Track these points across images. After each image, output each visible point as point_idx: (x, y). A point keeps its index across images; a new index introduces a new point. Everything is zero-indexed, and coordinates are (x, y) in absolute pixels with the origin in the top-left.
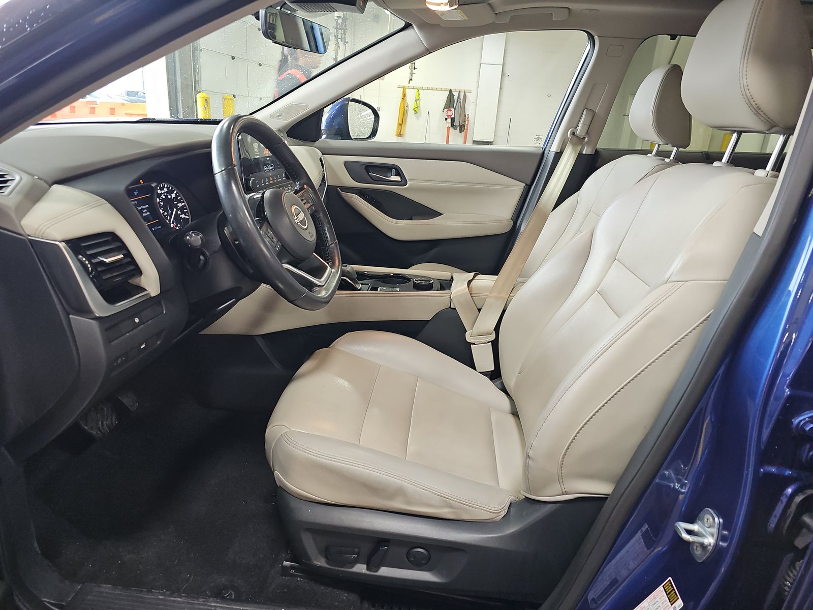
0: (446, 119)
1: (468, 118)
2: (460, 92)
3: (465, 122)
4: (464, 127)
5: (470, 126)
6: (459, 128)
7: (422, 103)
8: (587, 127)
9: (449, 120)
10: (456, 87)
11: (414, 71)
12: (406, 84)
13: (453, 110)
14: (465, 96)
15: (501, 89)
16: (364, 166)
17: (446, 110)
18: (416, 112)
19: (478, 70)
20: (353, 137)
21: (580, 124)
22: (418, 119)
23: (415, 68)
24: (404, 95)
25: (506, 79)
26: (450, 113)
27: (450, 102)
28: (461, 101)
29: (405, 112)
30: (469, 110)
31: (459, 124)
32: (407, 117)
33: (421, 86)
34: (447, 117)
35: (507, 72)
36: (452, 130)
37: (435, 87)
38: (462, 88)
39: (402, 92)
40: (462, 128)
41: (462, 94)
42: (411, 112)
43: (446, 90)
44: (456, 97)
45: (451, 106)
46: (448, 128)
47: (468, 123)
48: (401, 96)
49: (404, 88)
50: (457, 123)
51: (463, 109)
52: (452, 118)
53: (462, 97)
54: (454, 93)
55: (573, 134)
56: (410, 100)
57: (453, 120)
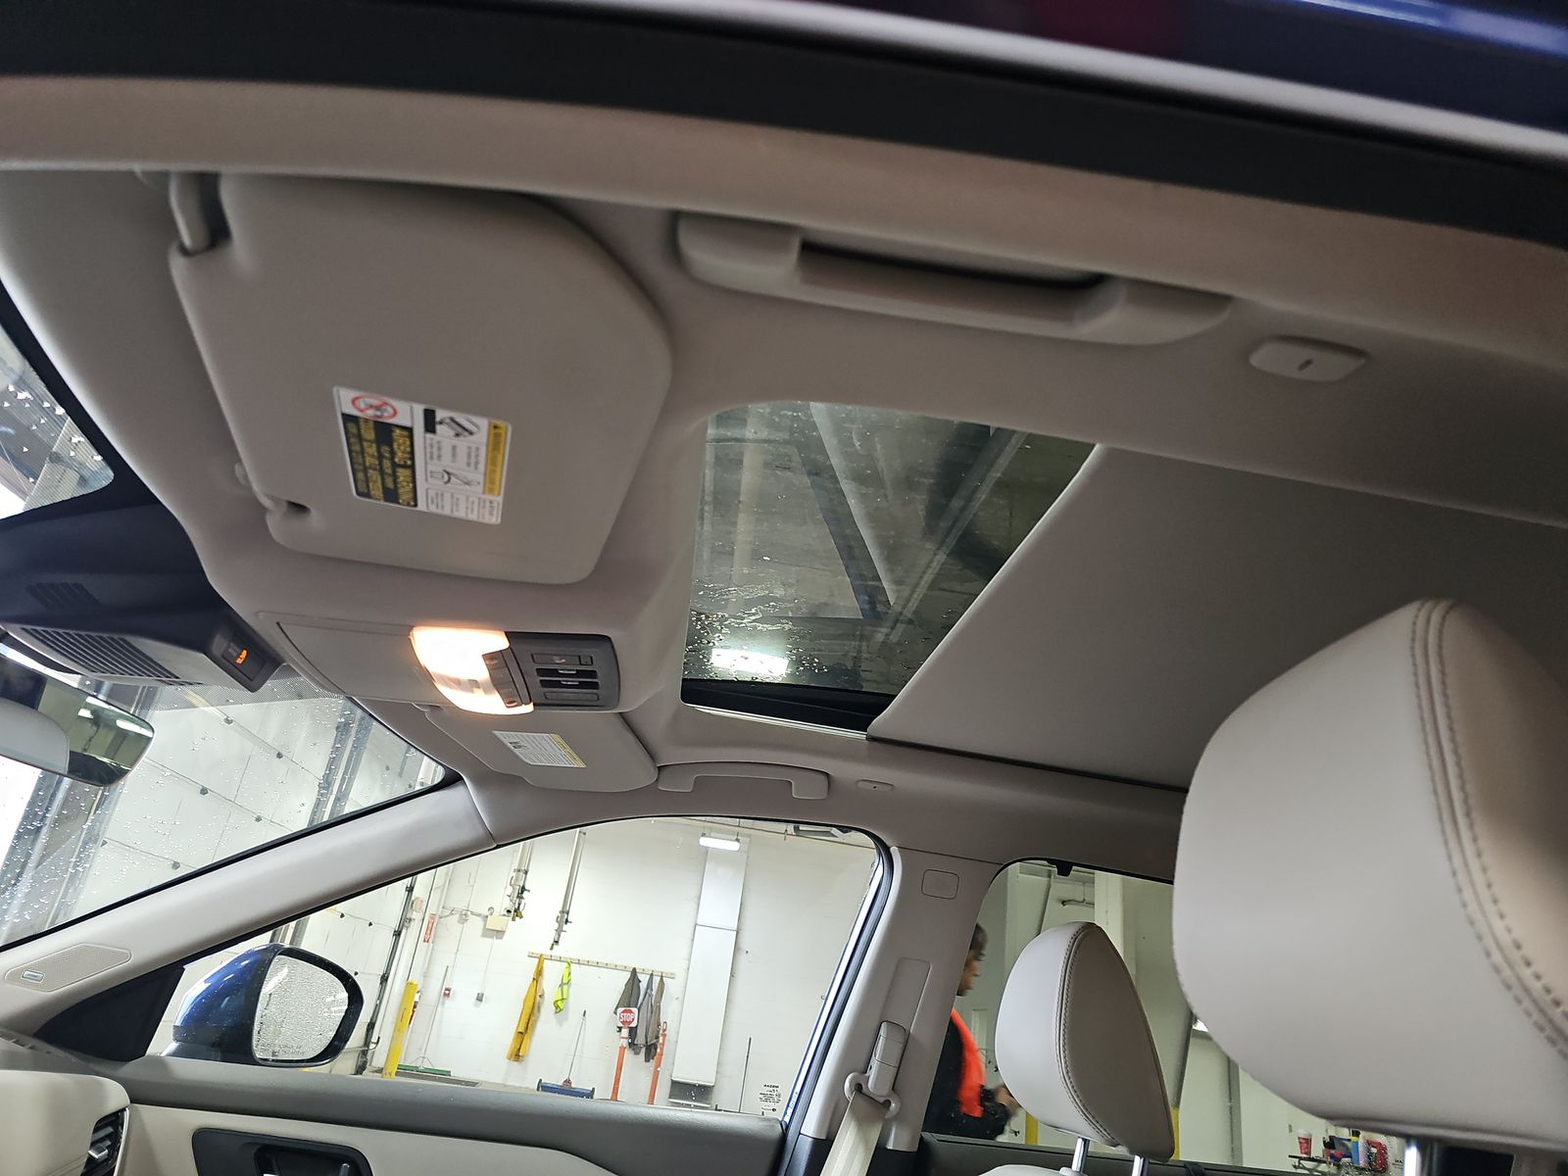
0: (620, 1029)
1: (664, 1030)
2: (652, 975)
3: (657, 1038)
4: (656, 1049)
5: (666, 1050)
6: (643, 1050)
7: (573, 993)
8: (893, 1071)
9: (625, 1032)
10: (645, 964)
11: (565, 927)
12: (547, 952)
13: (635, 1010)
14: (662, 981)
15: (732, 975)
16: (256, 1148)
17: (620, 1010)
18: (558, 1010)
19: (690, 936)
20: (258, 1055)
21: (875, 1063)
22: (561, 1025)
23: (567, 921)
24: (539, 973)
25: (743, 959)
26: (628, 1017)
27: (632, 994)
28: (654, 993)
29: (536, 1008)
30: (669, 1013)
31: (646, 1043)
32: (538, 1017)
33: (575, 956)
34: (621, 1025)
35: (745, 945)
36: (628, 1054)
37: (603, 960)
38: (658, 967)
39: (536, 966)
40: (651, 1051)
41: (656, 980)
42: (547, 1009)
43: (625, 969)
44: (643, 986)
45: (633, 1000)
46: (622, 1049)
47: (664, 1040)
48: (532, 974)
49: (541, 958)
50: (640, 1040)
51: (656, 1010)
52: (631, 1028)
53: (655, 986)
54: (641, 977)
55: (858, 1088)
56: (550, 985)
57: (633, 1032)
